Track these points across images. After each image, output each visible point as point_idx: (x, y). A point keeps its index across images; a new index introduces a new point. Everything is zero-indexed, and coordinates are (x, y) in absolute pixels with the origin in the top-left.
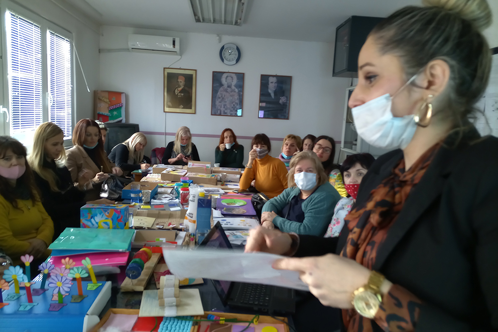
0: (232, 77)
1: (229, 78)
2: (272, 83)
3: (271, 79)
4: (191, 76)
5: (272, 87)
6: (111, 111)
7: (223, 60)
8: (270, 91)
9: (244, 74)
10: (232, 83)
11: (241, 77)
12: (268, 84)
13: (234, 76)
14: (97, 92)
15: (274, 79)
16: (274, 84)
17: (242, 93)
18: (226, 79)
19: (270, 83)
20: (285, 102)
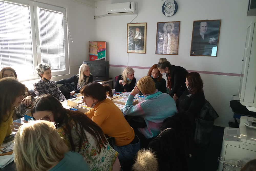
0: (171, 26)
1: (169, 26)
2: (203, 27)
3: (202, 24)
4: (144, 27)
5: (203, 30)
6: (99, 53)
7: (164, 13)
8: (201, 34)
9: (180, 22)
10: (171, 30)
11: (178, 24)
12: (200, 28)
13: (173, 25)
14: (90, 42)
15: (205, 24)
16: (204, 28)
17: (178, 37)
18: (167, 27)
19: (201, 27)
20: (214, 42)
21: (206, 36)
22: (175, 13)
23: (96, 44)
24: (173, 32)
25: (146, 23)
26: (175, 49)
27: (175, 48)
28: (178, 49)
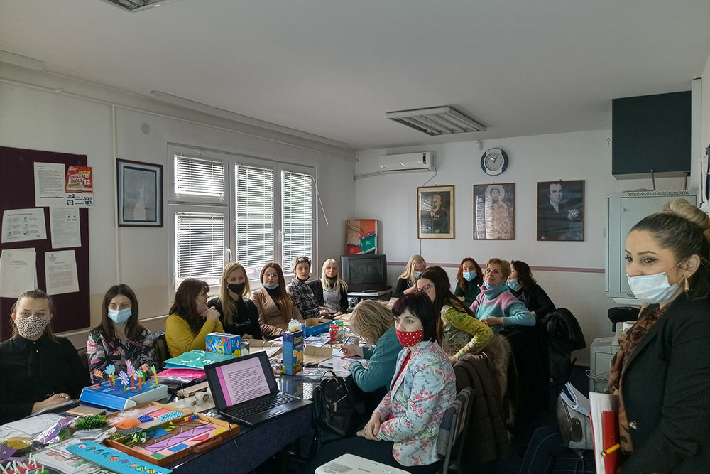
0: (498, 190)
1: (495, 191)
2: (554, 191)
3: (553, 187)
4: (448, 193)
5: (555, 197)
6: (363, 241)
7: (485, 171)
8: (552, 203)
9: (514, 184)
10: (499, 197)
11: (510, 188)
12: (550, 194)
13: (501, 188)
14: (348, 222)
15: (558, 187)
16: (557, 194)
17: (512, 209)
18: (491, 192)
19: (551, 192)
20: (577, 217)
21: (561, 206)
22: (504, 169)
23: (358, 224)
24: (504, 200)
25: (453, 186)
26: (509, 230)
27: (509, 228)
28: (514, 229)
